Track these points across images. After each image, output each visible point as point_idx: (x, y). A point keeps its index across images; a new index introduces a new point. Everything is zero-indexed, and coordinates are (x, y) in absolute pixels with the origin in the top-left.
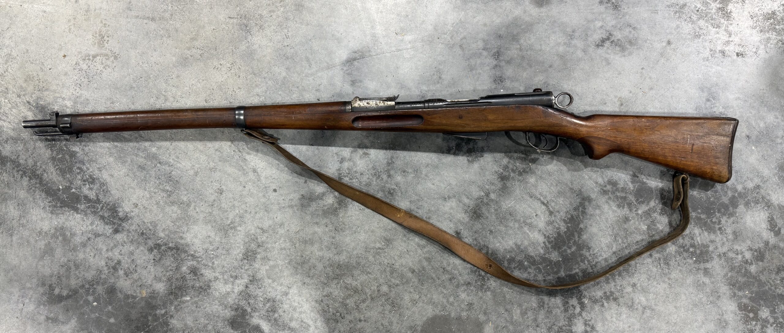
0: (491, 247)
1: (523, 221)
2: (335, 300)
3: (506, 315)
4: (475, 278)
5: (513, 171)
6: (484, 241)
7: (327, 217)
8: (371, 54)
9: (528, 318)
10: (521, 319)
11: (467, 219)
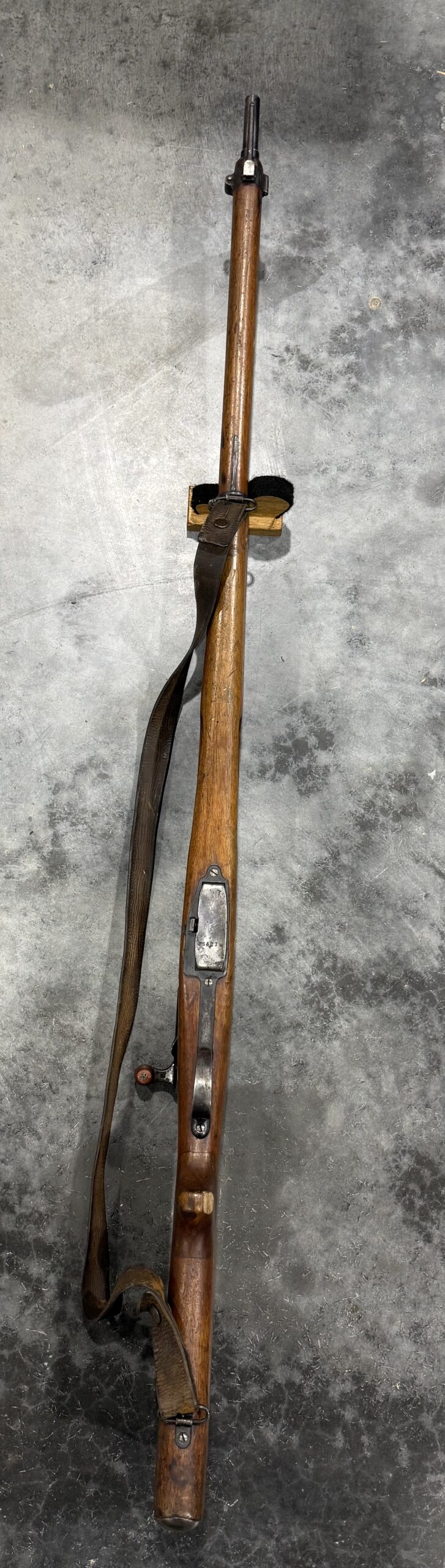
0: (342, 955)
1: (402, 907)
2: (39, 1059)
3: (368, 1085)
4: (311, 1015)
5: (384, 812)
6: (328, 945)
7: (26, 898)
8: (115, 585)
9: (409, 1090)
10: (397, 1092)
11: (296, 903)
